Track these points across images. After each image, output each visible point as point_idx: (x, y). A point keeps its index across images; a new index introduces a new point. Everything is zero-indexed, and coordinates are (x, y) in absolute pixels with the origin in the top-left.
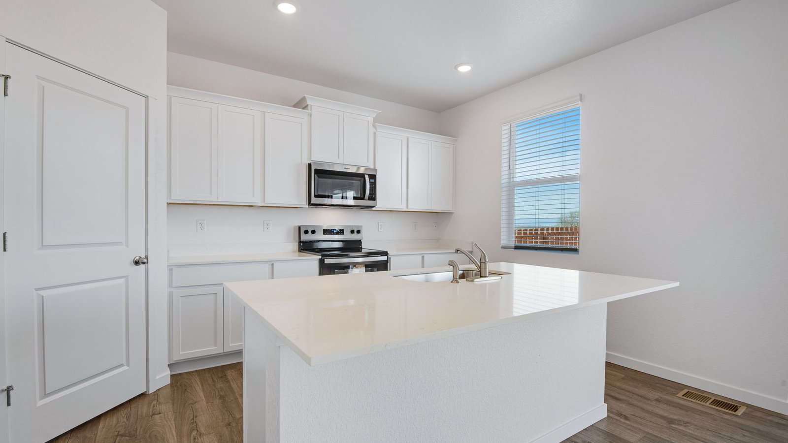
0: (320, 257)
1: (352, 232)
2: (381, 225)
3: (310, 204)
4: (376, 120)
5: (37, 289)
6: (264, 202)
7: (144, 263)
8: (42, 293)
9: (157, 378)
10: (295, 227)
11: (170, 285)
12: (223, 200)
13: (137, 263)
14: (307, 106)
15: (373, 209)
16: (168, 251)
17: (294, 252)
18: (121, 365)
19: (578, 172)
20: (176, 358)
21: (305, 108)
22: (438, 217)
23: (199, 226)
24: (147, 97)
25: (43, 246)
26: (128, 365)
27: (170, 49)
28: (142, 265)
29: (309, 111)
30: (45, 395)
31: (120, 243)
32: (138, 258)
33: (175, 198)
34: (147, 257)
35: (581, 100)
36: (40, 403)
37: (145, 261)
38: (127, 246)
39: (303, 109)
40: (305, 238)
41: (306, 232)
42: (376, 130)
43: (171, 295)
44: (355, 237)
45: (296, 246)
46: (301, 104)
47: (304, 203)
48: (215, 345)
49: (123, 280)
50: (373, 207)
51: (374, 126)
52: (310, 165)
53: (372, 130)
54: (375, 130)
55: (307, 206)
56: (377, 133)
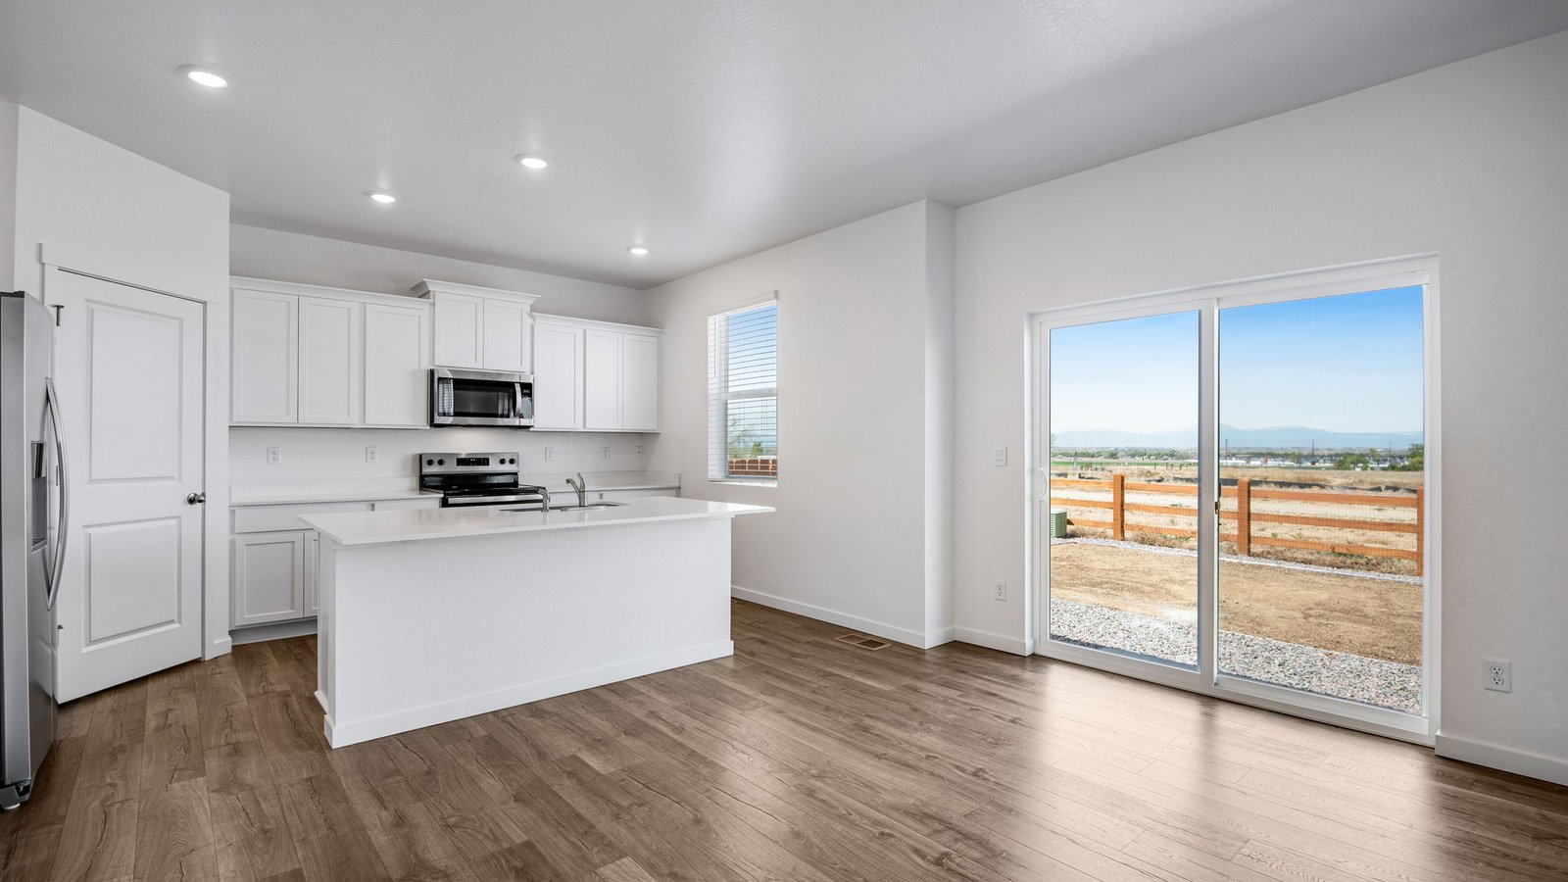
0: (442, 496)
1: (502, 462)
2: (550, 452)
3: (433, 425)
4: (534, 309)
5: (85, 527)
6: (364, 423)
7: (200, 501)
8: (89, 530)
9: (215, 642)
10: (414, 456)
11: (232, 531)
12: (307, 419)
13: (191, 501)
14: (429, 292)
15: (531, 429)
16: (230, 488)
17: (412, 490)
18: (172, 621)
19: (774, 385)
20: (239, 622)
21: (425, 295)
22: (642, 440)
23: (271, 456)
24: (205, 303)
25: (92, 481)
26: (180, 622)
27: (232, 221)
28: (198, 504)
29: (432, 301)
30: (91, 642)
31: (172, 478)
32: (192, 495)
33: (238, 420)
34: (204, 495)
35: (777, 297)
36: (85, 650)
37: (203, 498)
38: (180, 480)
39: (420, 297)
40: (427, 470)
41: (430, 463)
42: (534, 319)
43: (232, 543)
44: (507, 468)
45: (415, 482)
46: (420, 291)
47: (422, 421)
48: (293, 608)
49: (174, 522)
50: (529, 427)
51: (530, 316)
52: (432, 372)
53: (528, 321)
54: (533, 322)
55: (428, 428)
56: (536, 325)
